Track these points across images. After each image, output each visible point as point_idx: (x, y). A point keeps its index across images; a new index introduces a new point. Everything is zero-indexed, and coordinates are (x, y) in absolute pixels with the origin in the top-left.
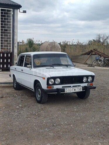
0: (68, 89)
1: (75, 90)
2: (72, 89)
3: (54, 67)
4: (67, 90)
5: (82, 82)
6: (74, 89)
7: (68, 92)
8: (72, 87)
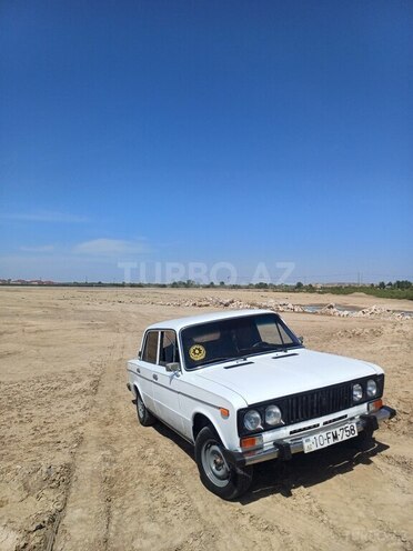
0: (312, 438)
1: (335, 437)
2: (324, 434)
3: (249, 360)
4: (311, 444)
5: (350, 403)
6: (330, 435)
7: (314, 448)
8: (321, 426)
